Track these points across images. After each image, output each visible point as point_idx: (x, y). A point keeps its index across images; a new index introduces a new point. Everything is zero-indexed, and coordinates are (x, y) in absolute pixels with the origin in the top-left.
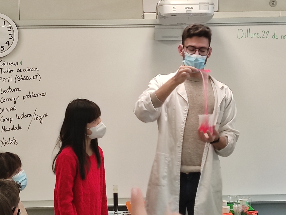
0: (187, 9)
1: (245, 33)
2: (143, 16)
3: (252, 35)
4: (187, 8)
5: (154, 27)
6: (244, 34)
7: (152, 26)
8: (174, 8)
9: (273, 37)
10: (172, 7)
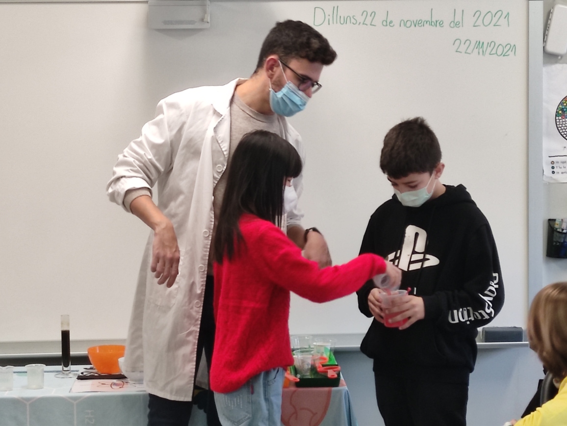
1: (329, 15)
3: (342, 19)
5: (148, 1)
6: (327, 17)
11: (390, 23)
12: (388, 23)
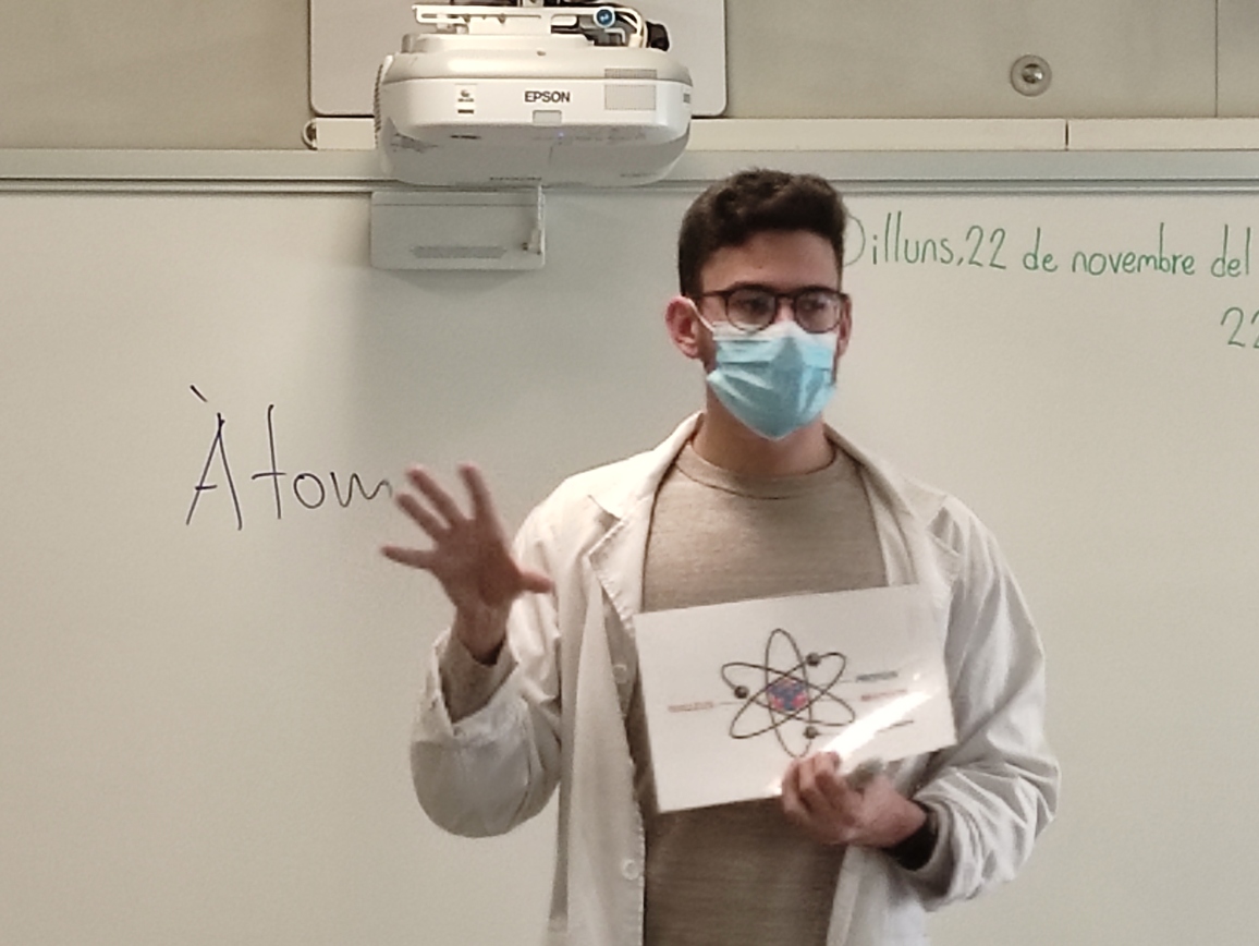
0: (538, 100)
1: (875, 238)
2: (311, 133)
3: (912, 246)
4: (537, 95)
5: (370, 193)
6: (870, 243)
7: (362, 188)
8: (464, 94)
9: (1030, 261)
10: (455, 88)
11: (1045, 261)
12: (1039, 261)
